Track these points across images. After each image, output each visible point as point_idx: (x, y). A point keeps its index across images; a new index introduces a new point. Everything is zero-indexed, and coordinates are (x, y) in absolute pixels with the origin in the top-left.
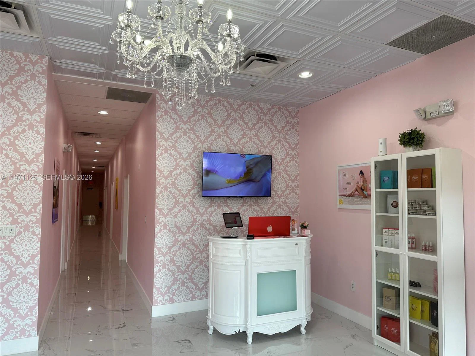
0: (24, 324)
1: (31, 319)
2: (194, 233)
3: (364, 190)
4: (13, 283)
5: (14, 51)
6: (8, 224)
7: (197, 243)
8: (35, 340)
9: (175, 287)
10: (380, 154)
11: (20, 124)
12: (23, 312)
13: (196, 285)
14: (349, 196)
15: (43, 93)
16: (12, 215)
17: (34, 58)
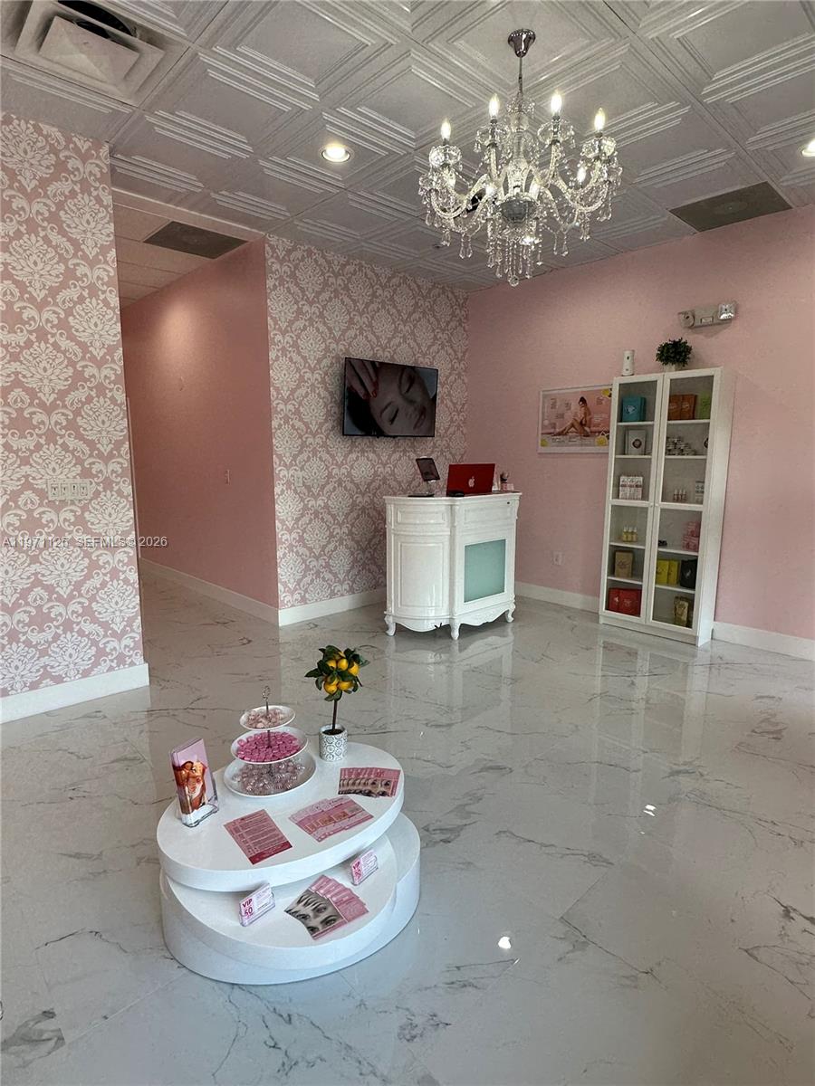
0: (123, 646)
1: (131, 638)
2: (329, 496)
3: (585, 425)
4: (96, 581)
5: (41, 122)
6: (75, 477)
7: (334, 512)
8: (142, 669)
9: (308, 579)
10: (625, 373)
11: (72, 284)
12: (118, 628)
13: (335, 575)
14: (559, 434)
15: (108, 223)
16: (79, 462)
17: (84, 145)
